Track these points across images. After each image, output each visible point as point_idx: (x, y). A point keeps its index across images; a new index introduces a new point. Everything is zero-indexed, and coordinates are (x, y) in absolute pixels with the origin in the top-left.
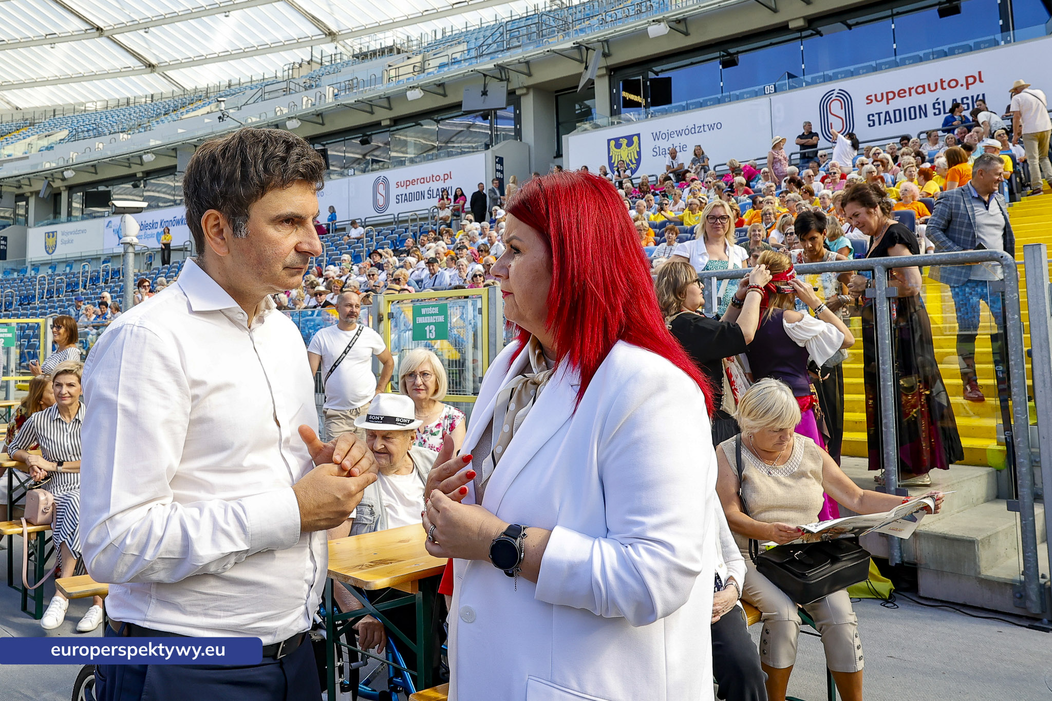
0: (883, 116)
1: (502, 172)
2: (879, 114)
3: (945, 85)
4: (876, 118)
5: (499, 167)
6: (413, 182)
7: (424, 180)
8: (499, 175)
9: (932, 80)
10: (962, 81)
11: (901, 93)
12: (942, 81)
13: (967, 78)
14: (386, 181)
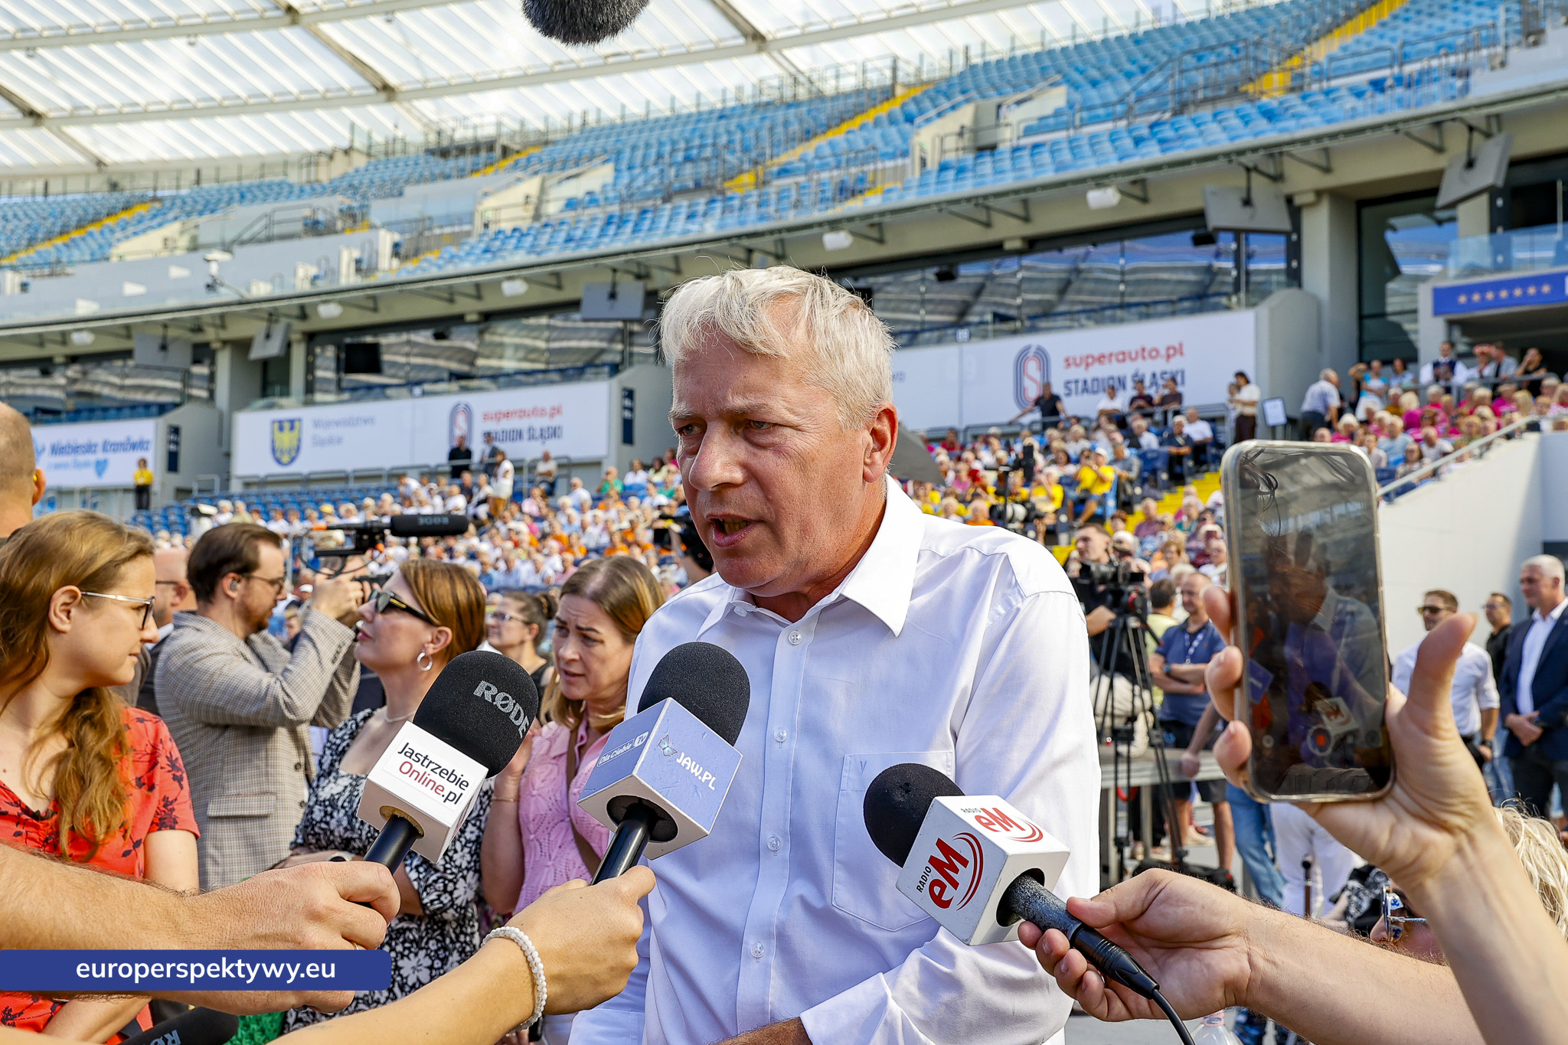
0: (1080, 385)
1: (631, 409)
2: (1077, 382)
3: (1146, 354)
4: (1073, 386)
5: (627, 403)
6: (507, 415)
7: (523, 414)
8: (627, 414)
9: (1133, 346)
10: (1163, 352)
11: (1100, 359)
12: (1143, 350)
13: (1168, 349)
14: (468, 411)
